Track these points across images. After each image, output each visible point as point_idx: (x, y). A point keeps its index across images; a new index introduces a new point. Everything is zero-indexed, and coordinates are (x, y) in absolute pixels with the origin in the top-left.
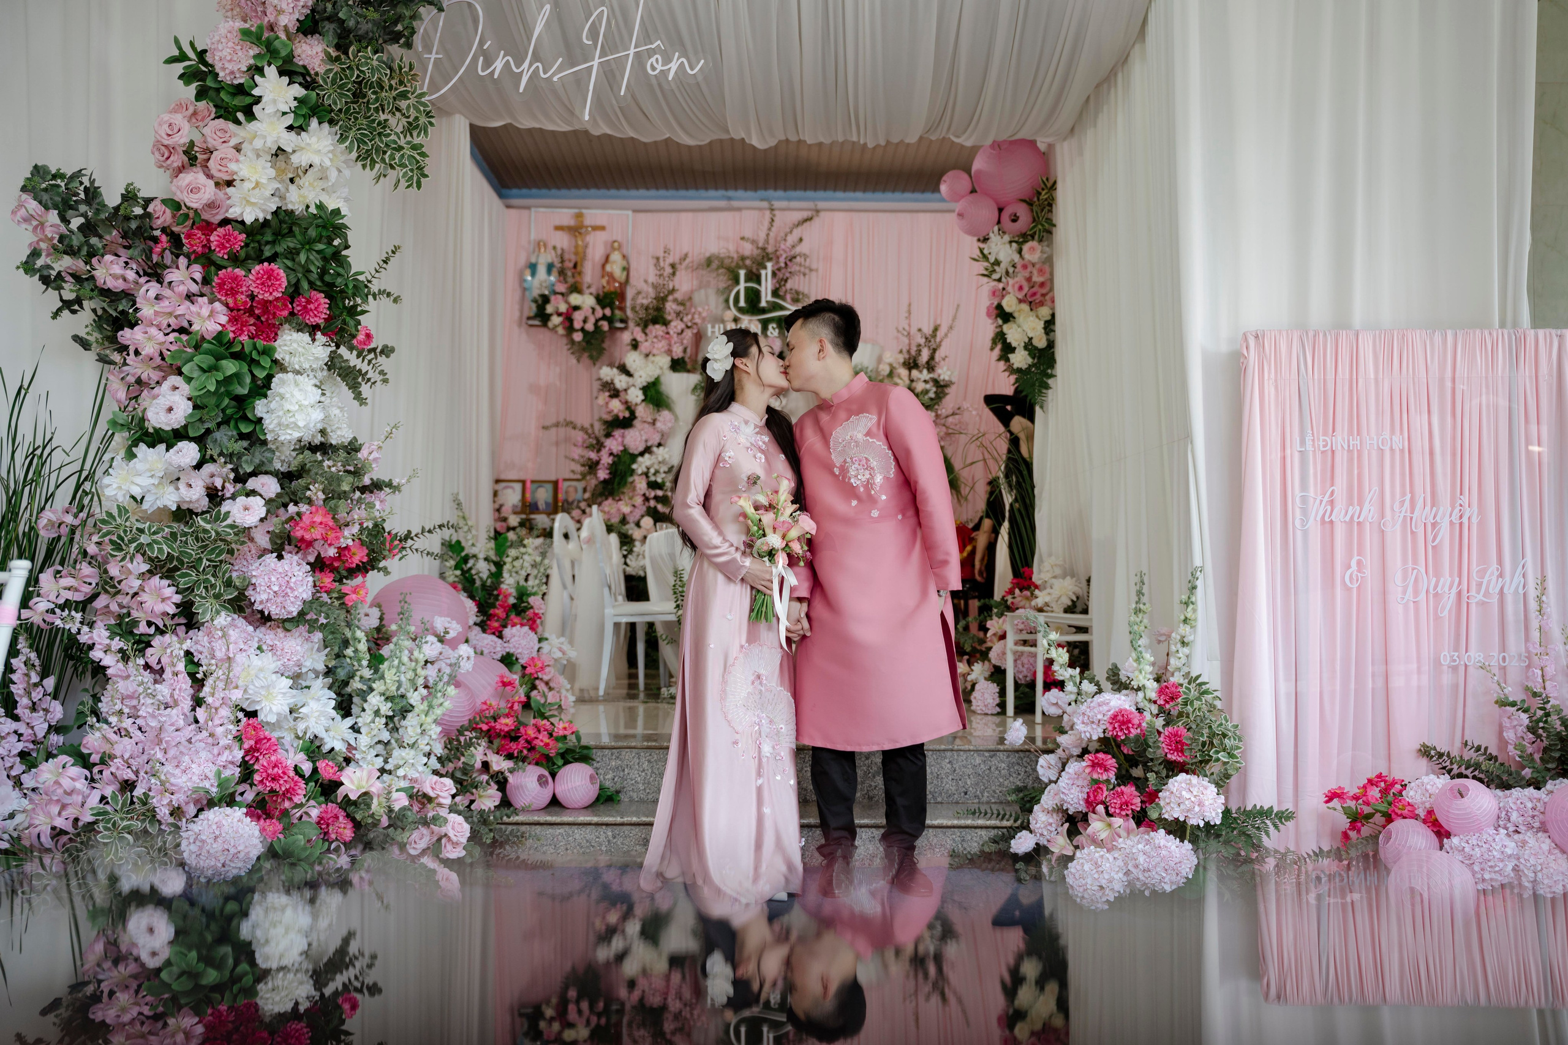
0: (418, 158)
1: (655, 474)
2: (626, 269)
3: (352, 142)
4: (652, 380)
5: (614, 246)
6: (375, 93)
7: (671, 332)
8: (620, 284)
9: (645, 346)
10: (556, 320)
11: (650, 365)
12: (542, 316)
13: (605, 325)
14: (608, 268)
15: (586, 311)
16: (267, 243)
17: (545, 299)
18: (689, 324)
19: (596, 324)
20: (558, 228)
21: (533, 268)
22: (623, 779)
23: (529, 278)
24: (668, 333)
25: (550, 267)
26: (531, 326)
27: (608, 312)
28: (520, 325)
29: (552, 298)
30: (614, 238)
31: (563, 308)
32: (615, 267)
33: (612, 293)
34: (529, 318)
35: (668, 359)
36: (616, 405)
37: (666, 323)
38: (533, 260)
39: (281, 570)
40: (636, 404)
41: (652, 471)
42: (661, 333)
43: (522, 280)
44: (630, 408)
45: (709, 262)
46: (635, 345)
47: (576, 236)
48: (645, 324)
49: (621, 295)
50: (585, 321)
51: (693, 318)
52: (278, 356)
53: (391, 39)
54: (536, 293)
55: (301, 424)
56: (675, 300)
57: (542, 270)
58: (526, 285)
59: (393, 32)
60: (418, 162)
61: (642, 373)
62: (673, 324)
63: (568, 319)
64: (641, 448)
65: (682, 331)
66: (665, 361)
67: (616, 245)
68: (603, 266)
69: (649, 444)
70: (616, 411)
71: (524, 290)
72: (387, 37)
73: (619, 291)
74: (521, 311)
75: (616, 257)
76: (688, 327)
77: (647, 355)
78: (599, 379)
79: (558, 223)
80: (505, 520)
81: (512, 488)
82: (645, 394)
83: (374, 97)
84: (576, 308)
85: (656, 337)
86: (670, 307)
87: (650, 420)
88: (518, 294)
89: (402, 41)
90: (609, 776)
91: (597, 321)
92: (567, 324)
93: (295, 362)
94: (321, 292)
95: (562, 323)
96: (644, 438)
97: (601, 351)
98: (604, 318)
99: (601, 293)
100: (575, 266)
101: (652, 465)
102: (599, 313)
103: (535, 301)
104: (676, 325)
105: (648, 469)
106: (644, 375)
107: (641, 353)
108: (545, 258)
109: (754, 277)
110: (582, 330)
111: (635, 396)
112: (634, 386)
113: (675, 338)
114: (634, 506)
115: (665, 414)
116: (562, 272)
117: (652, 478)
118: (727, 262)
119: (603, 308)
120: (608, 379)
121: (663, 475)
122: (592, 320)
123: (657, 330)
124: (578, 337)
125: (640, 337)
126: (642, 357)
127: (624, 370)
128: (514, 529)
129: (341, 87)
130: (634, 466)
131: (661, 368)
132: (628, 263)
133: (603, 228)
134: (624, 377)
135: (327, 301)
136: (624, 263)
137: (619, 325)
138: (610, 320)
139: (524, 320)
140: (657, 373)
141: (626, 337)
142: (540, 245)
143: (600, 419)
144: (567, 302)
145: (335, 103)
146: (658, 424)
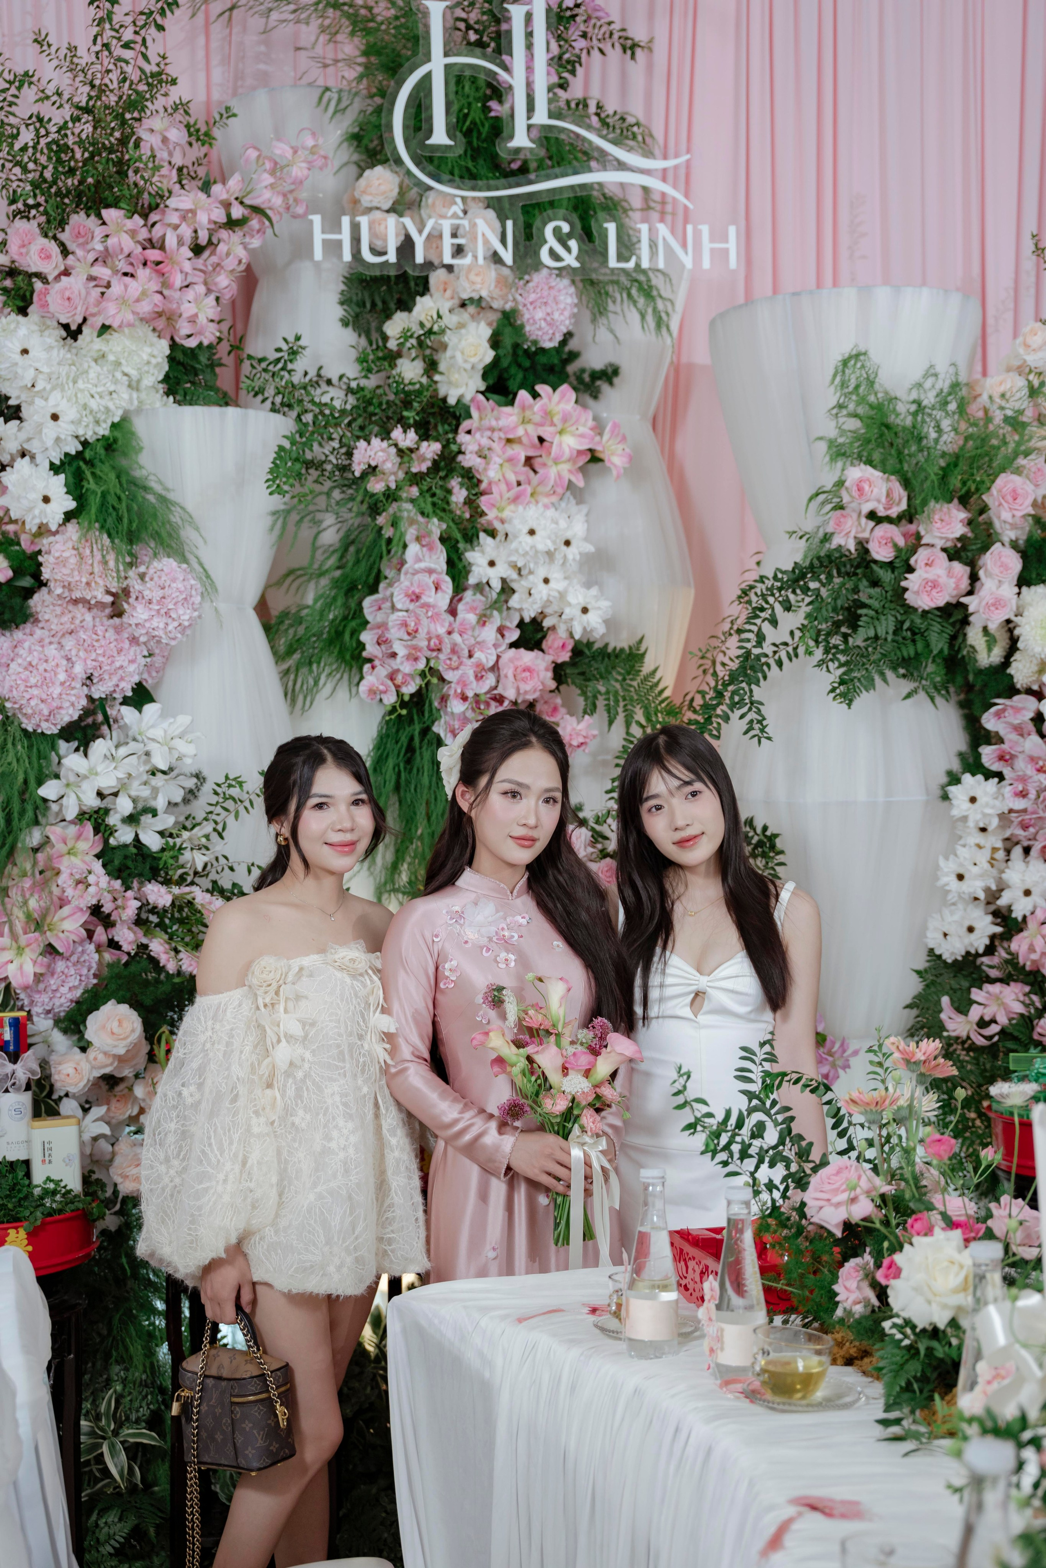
1: (132, 819)
4: (104, 430)
7: (171, 241)
11: (88, 371)
18: (237, 212)
24: (153, 245)
35: (163, 347)
37: (142, 205)
40: (43, 531)
41: (124, 806)
42: (124, 242)
44: (14, 547)
46: (19, 291)
51: (249, 187)
56: (174, 118)
61: (57, 401)
64: (70, 714)
65: (211, 239)
66: (146, 359)
69: (101, 693)
76: (232, 224)
77: (72, 333)
82: (76, 489)
85: (103, 258)
86: (156, 140)
87: (100, 594)
96: (79, 670)
104: (184, 215)
105: (105, 797)
106: (69, 413)
107: (47, 322)
111: (42, 496)
113: (183, 264)
114: (51, 950)
115: (162, 571)
117: (124, 836)
121: (170, 821)
123: (108, 230)
125: (38, 257)
126: (51, 342)
130: (49, 790)
131: (133, 386)
140: (118, 403)
146: (135, 612)
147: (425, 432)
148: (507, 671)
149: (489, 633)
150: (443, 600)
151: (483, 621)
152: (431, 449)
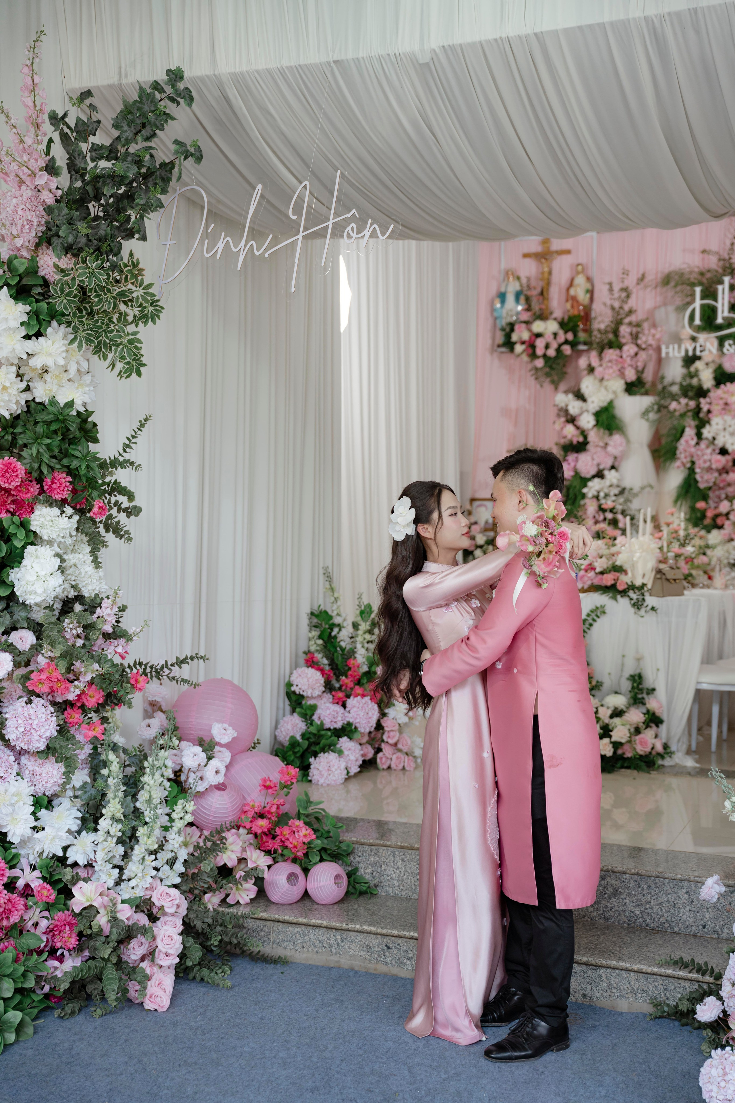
0: (135, 351)
1: (605, 498)
2: (591, 292)
3: (81, 341)
4: (605, 404)
5: (580, 269)
6: (98, 296)
7: (624, 356)
8: (585, 307)
9: (598, 370)
10: (519, 348)
11: (603, 390)
12: (509, 344)
13: (567, 350)
14: (572, 292)
15: (549, 337)
16: (21, 433)
17: (512, 326)
18: (643, 346)
19: (558, 350)
20: (526, 256)
21: (502, 297)
22: (381, 874)
23: (498, 305)
24: (621, 357)
25: (518, 296)
26: (502, 353)
27: (570, 336)
28: (492, 351)
29: (516, 327)
30: (580, 261)
31: (526, 336)
32: (580, 292)
33: (575, 316)
34: (499, 346)
35: (622, 383)
36: (570, 431)
37: (620, 347)
38: (503, 290)
39: (26, 714)
40: (589, 430)
42: (614, 357)
43: (493, 310)
44: (584, 433)
45: (666, 280)
46: (591, 370)
47: (542, 263)
48: (601, 348)
49: (586, 317)
50: (547, 347)
51: (648, 340)
52: (33, 528)
53: (127, 236)
54: (503, 322)
55: (40, 591)
56: (630, 324)
57: (510, 299)
58: (496, 314)
59: (128, 229)
60: (135, 354)
61: (595, 398)
62: (625, 348)
63: (531, 346)
64: (592, 473)
65: (636, 354)
66: (619, 385)
67: (580, 268)
68: (568, 290)
69: (601, 467)
70: (569, 436)
71: (495, 319)
72: (123, 234)
73: (582, 314)
74: (493, 338)
75: (580, 280)
76: (641, 350)
77: (601, 380)
78: (555, 405)
79: (526, 251)
80: (473, 538)
81: (485, 506)
82: (597, 419)
83: (96, 300)
84: (538, 335)
85: (610, 361)
86: (624, 330)
87: (601, 444)
88: (490, 321)
89: (137, 236)
90: (369, 871)
91: (560, 346)
92: (530, 351)
93: (45, 534)
94: (62, 473)
95: (524, 351)
96: (595, 462)
97: (563, 375)
98: (566, 342)
99: (566, 318)
100: (542, 293)
101: (602, 489)
102: (561, 338)
103: (503, 329)
104: (629, 349)
105: (598, 492)
106: (597, 400)
107: (595, 378)
108: (513, 287)
109: (710, 293)
110: (545, 356)
111: (587, 421)
112: (587, 411)
113: (628, 360)
115: (617, 438)
116: (528, 299)
117: (603, 502)
118: (687, 276)
119: (566, 332)
120: (563, 405)
121: (614, 498)
122: (554, 345)
123: (610, 354)
124: (540, 363)
125: (595, 362)
126: (597, 382)
127: (580, 396)
128: (481, 547)
129: (68, 294)
130: (585, 490)
131: (614, 392)
132: (593, 285)
133: (568, 252)
134: (579, 404)
135: (69, 479)
136: (588, 286)
137: (582, 347)
138: (573, 344)
139: (495, 348)
140: (610, 397)
141: (583, 362)
142: (509, 274)
143: (557, 444)
144: (530, 330)
145: (66, 309)
146: (609, 449)
147: (691, 399)
148: (713, 461)
149: (709, 451)
150: (693, 442)
151: (708, 447)
152: (692, 404)
